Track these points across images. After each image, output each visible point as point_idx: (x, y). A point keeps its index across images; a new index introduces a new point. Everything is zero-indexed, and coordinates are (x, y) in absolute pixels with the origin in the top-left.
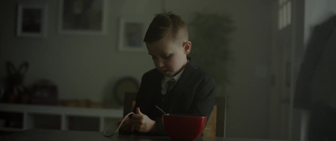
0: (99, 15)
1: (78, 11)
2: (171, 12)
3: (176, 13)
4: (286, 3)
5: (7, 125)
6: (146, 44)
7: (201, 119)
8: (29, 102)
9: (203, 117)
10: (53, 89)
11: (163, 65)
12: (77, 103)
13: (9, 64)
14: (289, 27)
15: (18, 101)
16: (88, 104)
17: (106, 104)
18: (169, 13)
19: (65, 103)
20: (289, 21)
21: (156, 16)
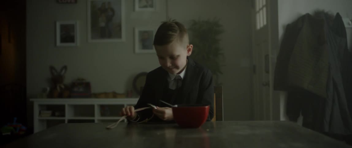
0: (120, 26)
1: (103, 24)
2: (175, 20)
3: (179, 20)
4: (262, 9)
5: (53, 115)
6: (155, 47)
7: (205, 108)
8: (69, 97)
9: (207, 107)
10: (87, 85)
11: (171, 65)
12: (106, 95)
13: (52, 68)
14: (265, 27)
15: (61, 96)
16: (115, 95)
17: (128, 95)
18: (173, 21)
19: (96, 96)
20: (265, 23)
21: (162, 23)
